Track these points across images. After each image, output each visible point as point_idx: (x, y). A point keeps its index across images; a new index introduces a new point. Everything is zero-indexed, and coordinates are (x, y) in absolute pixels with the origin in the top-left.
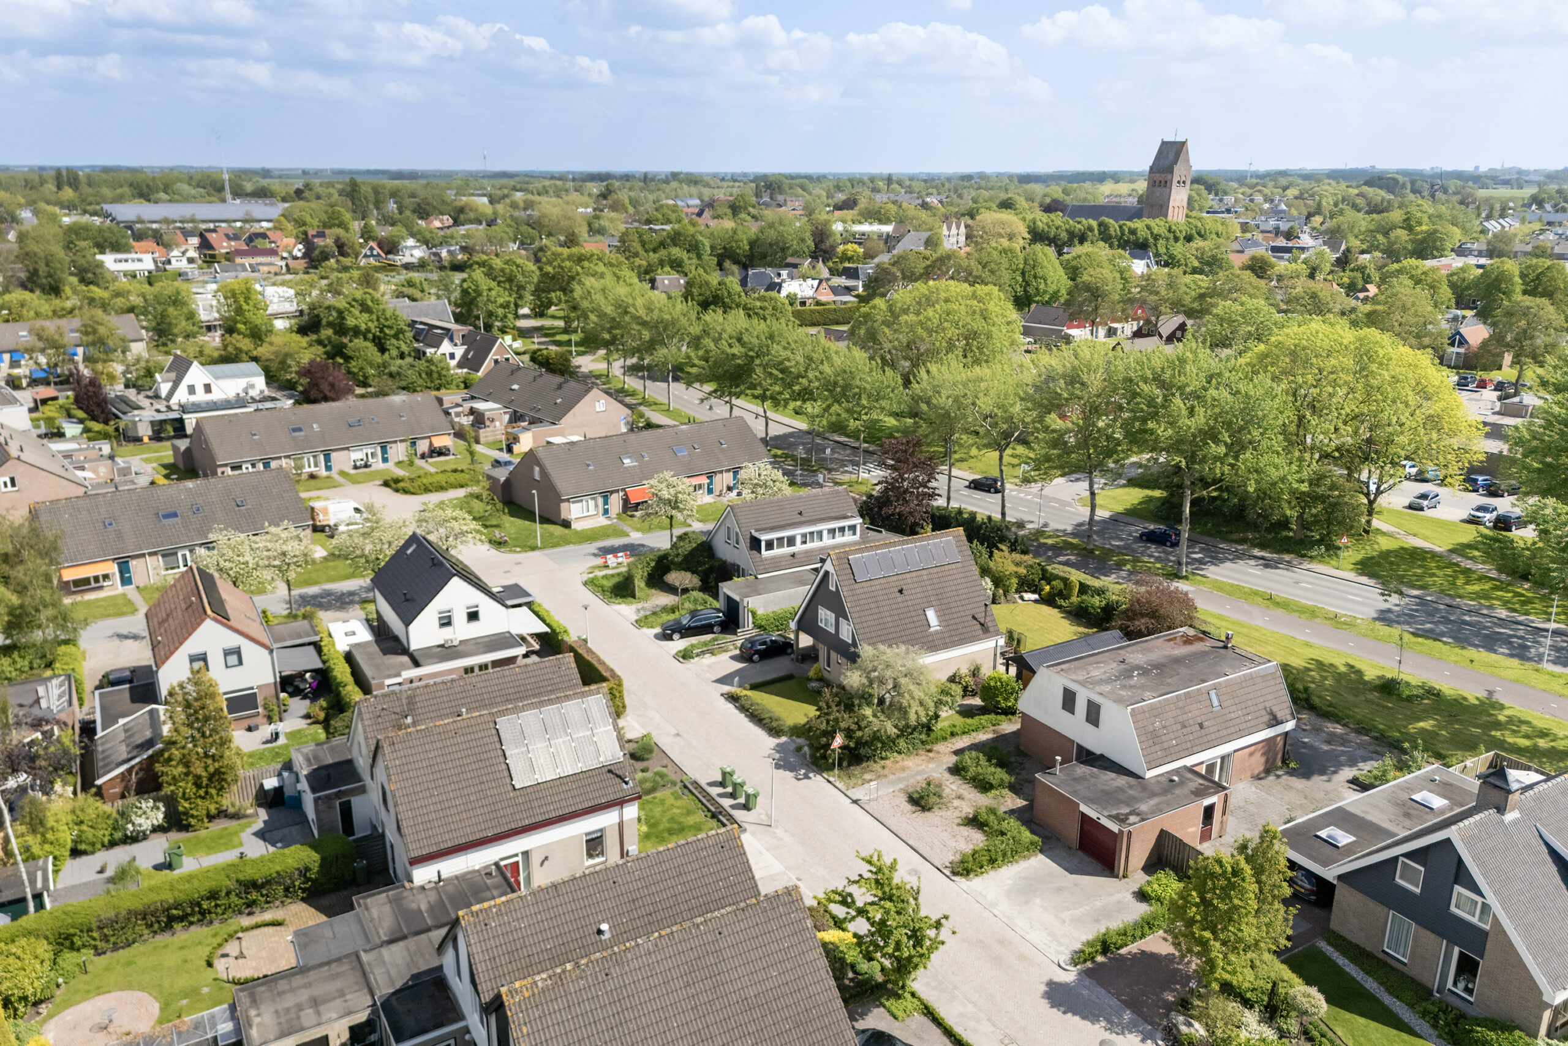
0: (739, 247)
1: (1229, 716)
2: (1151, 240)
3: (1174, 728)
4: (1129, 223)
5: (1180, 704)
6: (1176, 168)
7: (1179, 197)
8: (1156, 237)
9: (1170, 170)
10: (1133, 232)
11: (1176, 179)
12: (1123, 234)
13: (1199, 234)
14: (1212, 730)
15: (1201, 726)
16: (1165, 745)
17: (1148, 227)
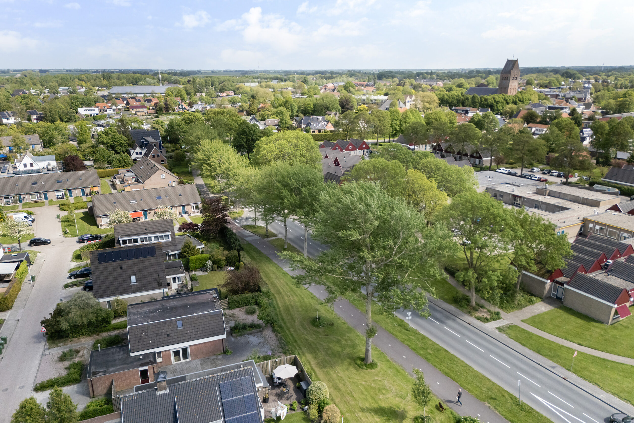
0: (309, 107)
1: (186, 332)
2: (495, 104)
3: (152, 336)
4: (484, 96)
5: (159, 326)
6: (512, 72)
7: (513, 84)
8: (497, 102)
9: (510, 72)
10: (486, 100)
11: (512, 76)
12: (481, 101)
13: (520, 101)
14: (174, 337)
15: (168, 335)
16: (145, 343)
17: (494, 98)
